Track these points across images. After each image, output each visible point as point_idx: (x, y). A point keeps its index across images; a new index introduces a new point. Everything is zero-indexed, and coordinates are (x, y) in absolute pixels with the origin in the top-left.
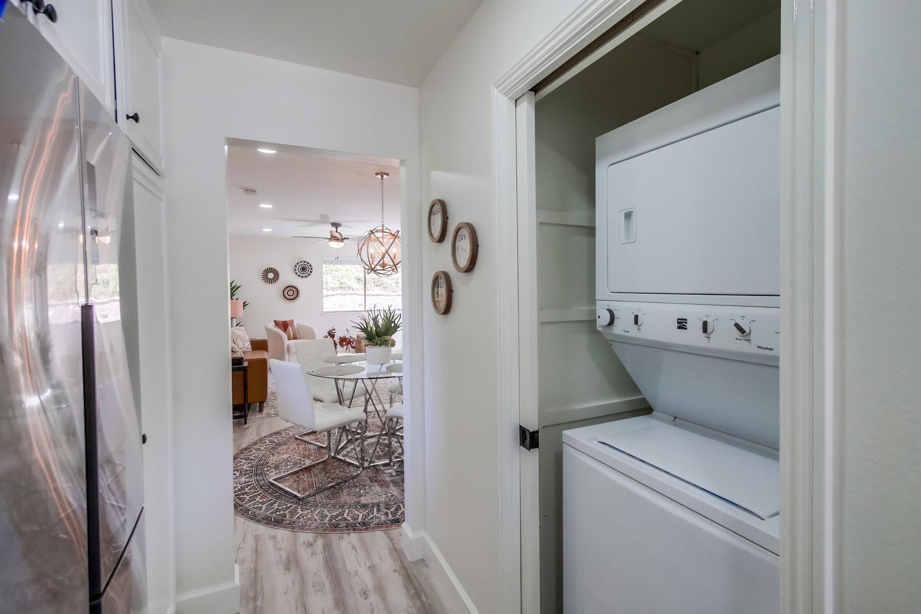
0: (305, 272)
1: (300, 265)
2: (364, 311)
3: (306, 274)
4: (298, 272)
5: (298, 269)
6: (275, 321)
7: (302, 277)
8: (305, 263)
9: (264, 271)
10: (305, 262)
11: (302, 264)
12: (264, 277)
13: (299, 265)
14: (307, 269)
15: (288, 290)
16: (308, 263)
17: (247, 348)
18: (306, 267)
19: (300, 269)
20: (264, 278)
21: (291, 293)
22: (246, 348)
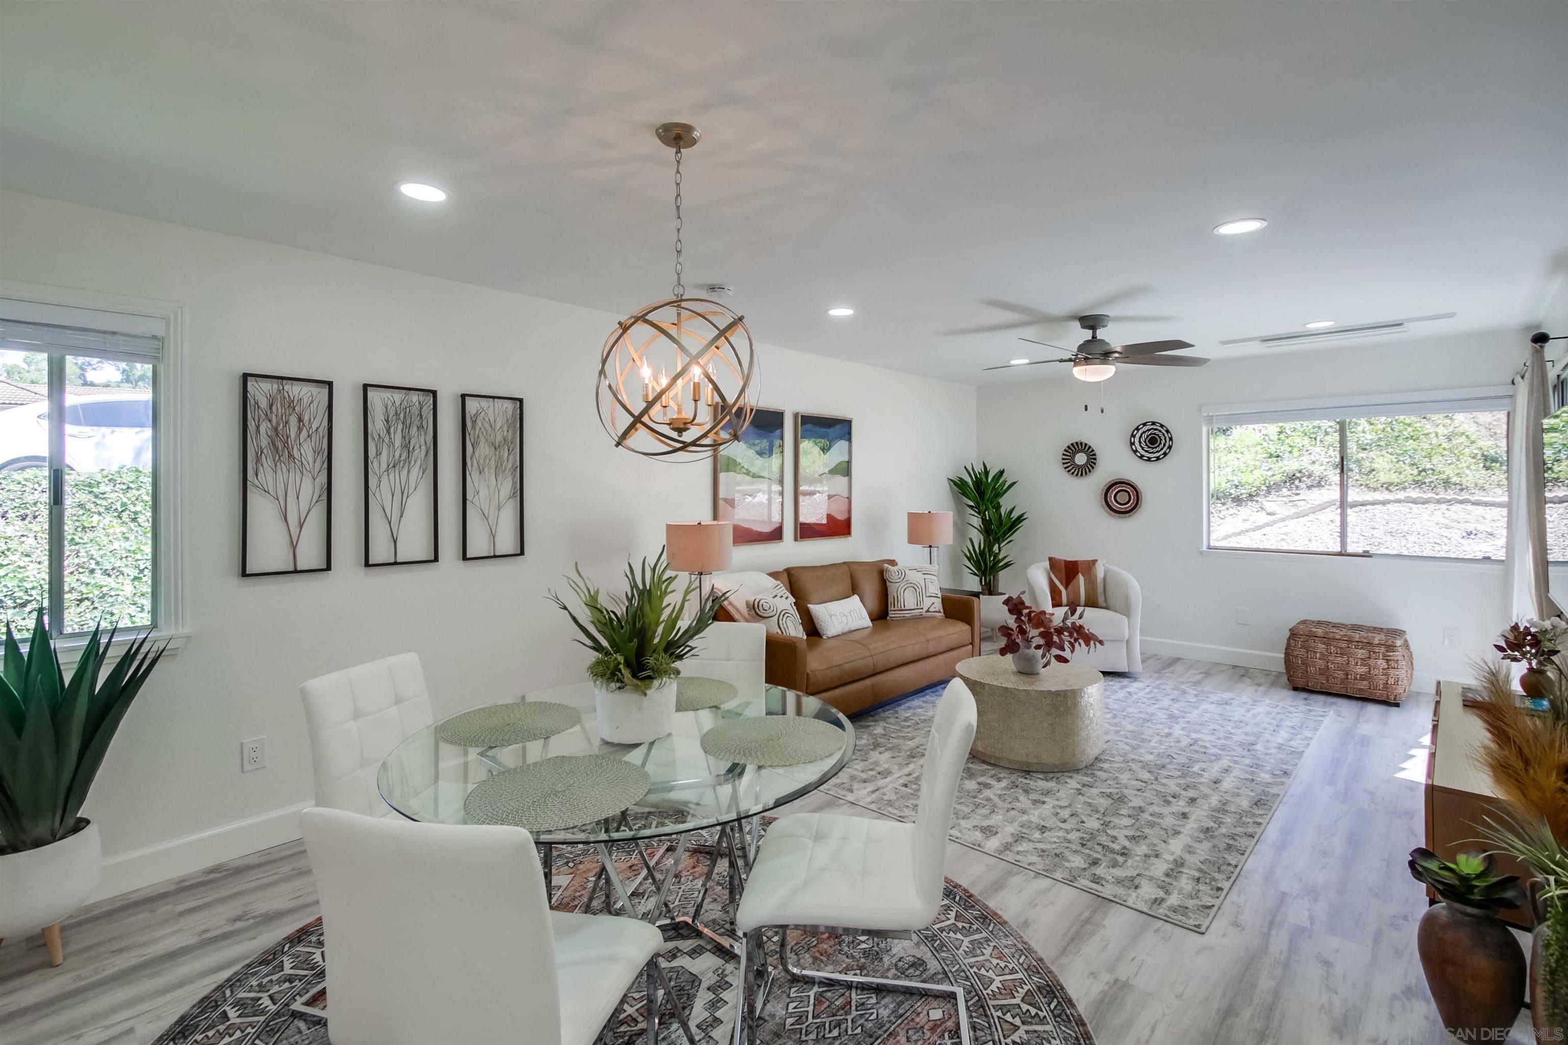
0: (1156, 448)
1: (1144, 432)
2: (1340, 554)
3: (1158, 452)
4: (1139, 449)
5: (1140, 442)
6: (1050, 559)
7: (1149, 459)
8: (1154, 427)
9: (1065, 450)
10: (1154, 423)
11: (1149, 430)
12: (1067, 463)
13: (1141, 432)
14: (1161, 440)
15: (1117, 490)
16: (1162, 426)
17: (928, 611)
18: (1158, 435)
19: (1145, 442)
20: (1066, 465)
21: (1122, 497)
22: (925, 609)
